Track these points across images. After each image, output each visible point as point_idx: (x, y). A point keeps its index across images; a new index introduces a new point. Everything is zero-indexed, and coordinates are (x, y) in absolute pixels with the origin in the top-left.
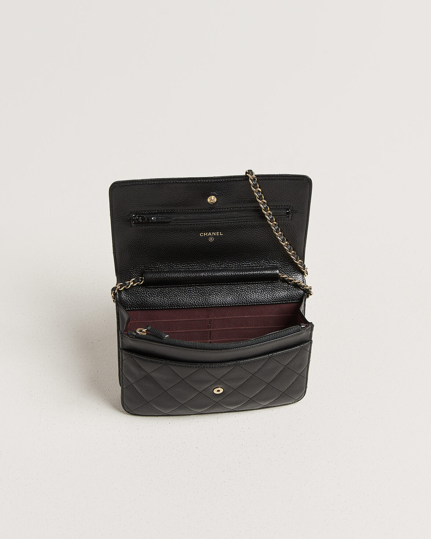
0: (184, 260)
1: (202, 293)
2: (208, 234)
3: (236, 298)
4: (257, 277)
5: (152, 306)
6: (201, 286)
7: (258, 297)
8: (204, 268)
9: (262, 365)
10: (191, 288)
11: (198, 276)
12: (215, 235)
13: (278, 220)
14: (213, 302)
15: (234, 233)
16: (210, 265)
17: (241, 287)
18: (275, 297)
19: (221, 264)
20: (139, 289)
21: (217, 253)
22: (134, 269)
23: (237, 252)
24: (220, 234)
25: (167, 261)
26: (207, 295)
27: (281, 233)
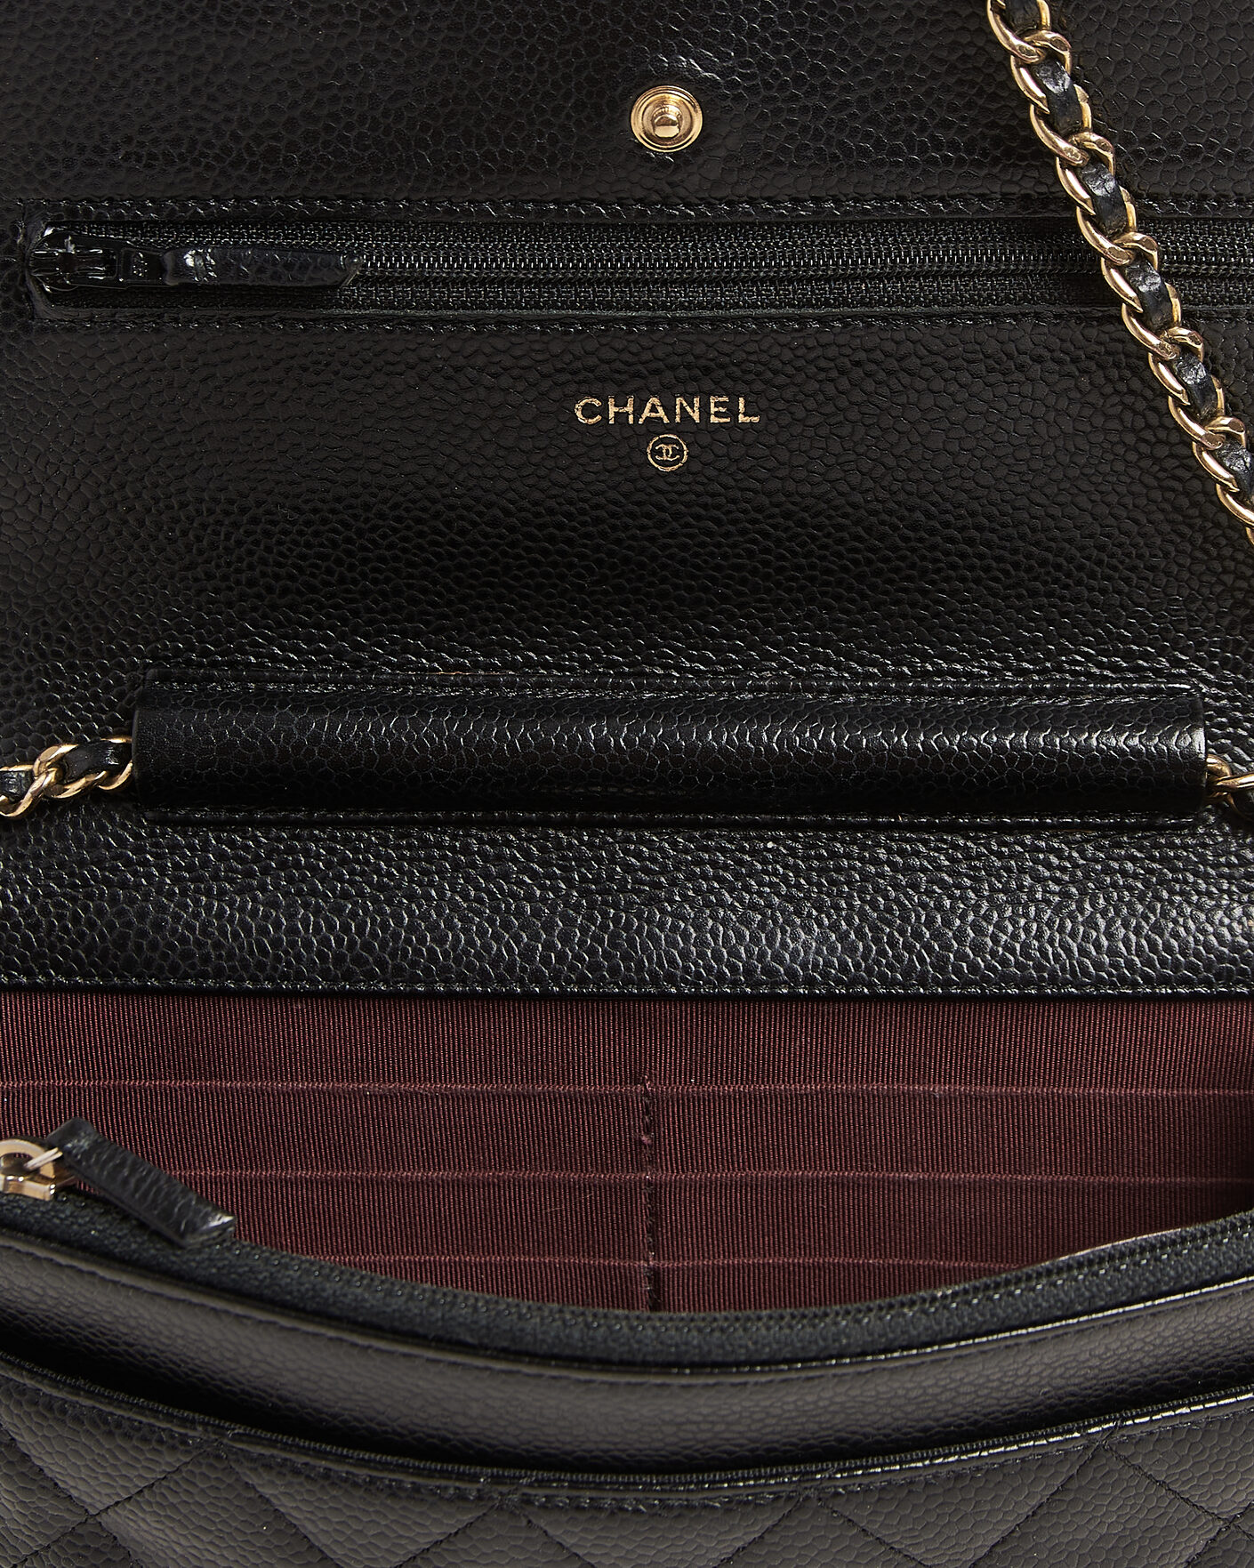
0: (460, 613)
1: (594, 881)
2: (638, 412)
3: (861, 935)
4: (1031, 775)
5: (193, 966)
6: (590, 826)
7: (1039, 937)
8: (615, 687)
9: (1026, 1510)
10: (508, 843)
11: (558, 748)
12: (696, 416)
13: (1208, 318)
14: (672, 962)
15: (854, 415)
16: (665, 667)
17: (902, 852)
18: (1168, 948)
19: (748, 664)
20: (102, 829)
21: (718, 568)
22: (71, 667)
23: (878, 573)
24: (733, 413)
25: (329, 616)
26: (630, 904)
27: (1227, 420)
